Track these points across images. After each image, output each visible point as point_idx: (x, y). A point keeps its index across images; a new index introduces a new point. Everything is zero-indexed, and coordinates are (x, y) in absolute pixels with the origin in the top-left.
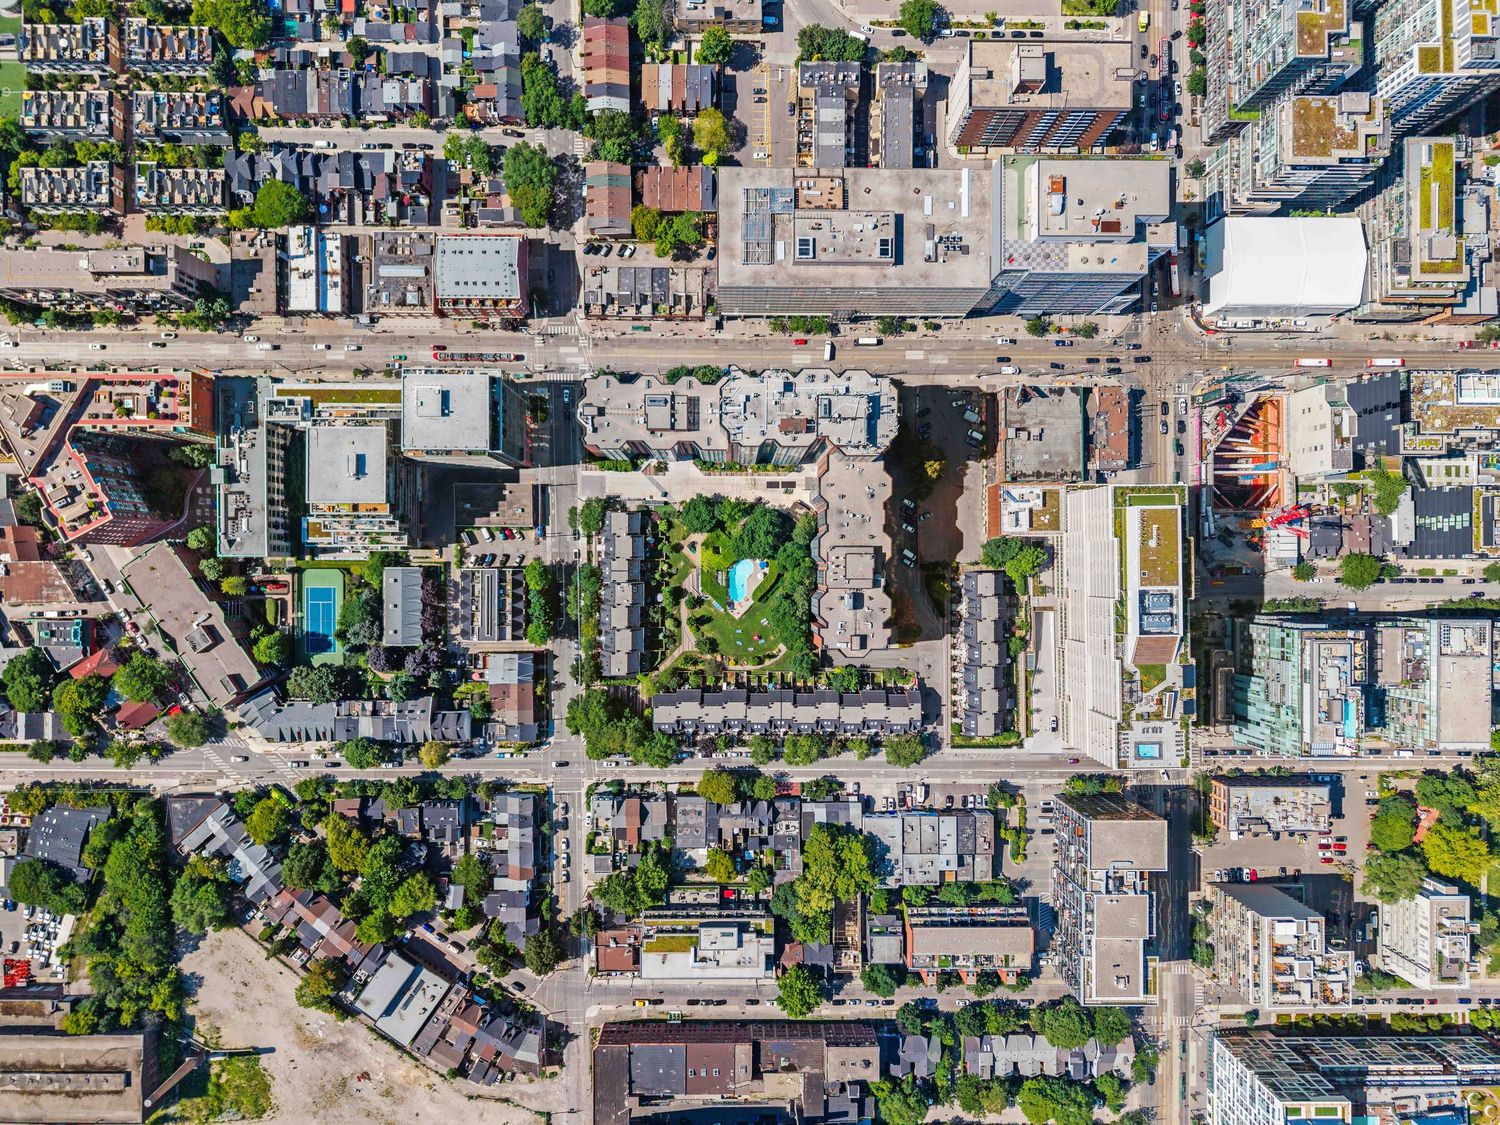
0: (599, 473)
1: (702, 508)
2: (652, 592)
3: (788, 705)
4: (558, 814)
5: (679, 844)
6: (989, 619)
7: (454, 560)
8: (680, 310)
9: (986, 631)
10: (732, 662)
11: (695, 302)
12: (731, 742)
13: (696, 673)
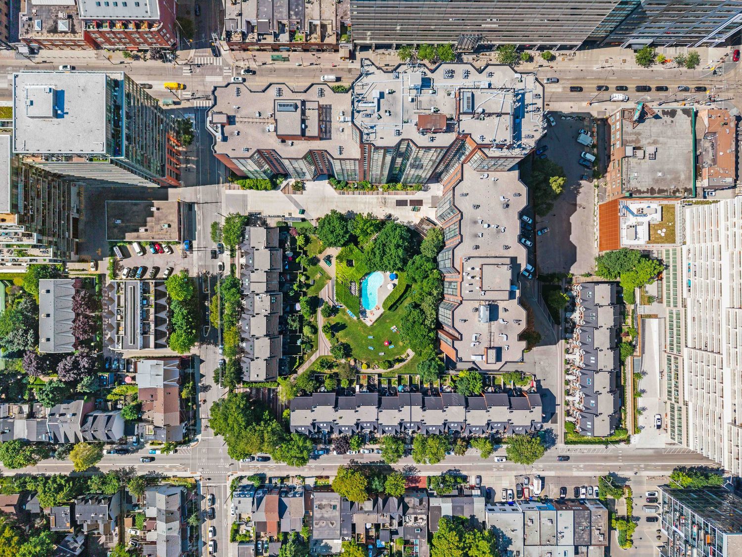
0: (241, 192)
1: (336, 223)
2: (290, 302)
3: (417, 409)
4: (205, 505)
5: (316, 536)
6: (605, 327)
7: (108, 273)
8: (315, 39)
9: (602, 338)
10: (364, 365)
11: (329, 31)
12: (363, 440)
13: (331, 377)
